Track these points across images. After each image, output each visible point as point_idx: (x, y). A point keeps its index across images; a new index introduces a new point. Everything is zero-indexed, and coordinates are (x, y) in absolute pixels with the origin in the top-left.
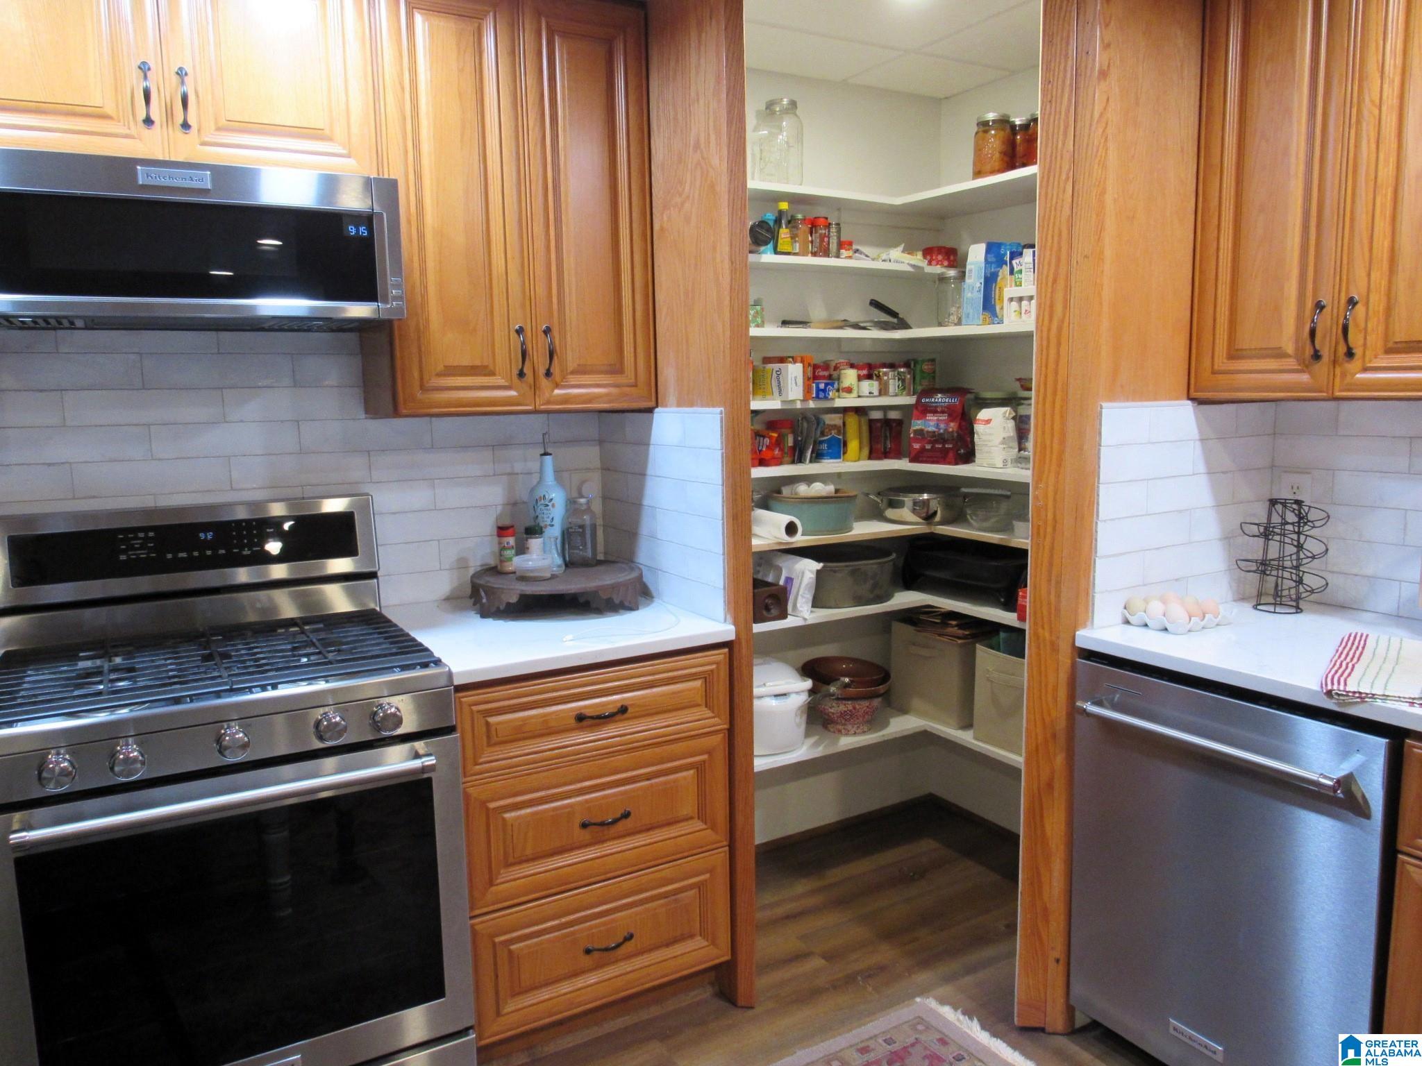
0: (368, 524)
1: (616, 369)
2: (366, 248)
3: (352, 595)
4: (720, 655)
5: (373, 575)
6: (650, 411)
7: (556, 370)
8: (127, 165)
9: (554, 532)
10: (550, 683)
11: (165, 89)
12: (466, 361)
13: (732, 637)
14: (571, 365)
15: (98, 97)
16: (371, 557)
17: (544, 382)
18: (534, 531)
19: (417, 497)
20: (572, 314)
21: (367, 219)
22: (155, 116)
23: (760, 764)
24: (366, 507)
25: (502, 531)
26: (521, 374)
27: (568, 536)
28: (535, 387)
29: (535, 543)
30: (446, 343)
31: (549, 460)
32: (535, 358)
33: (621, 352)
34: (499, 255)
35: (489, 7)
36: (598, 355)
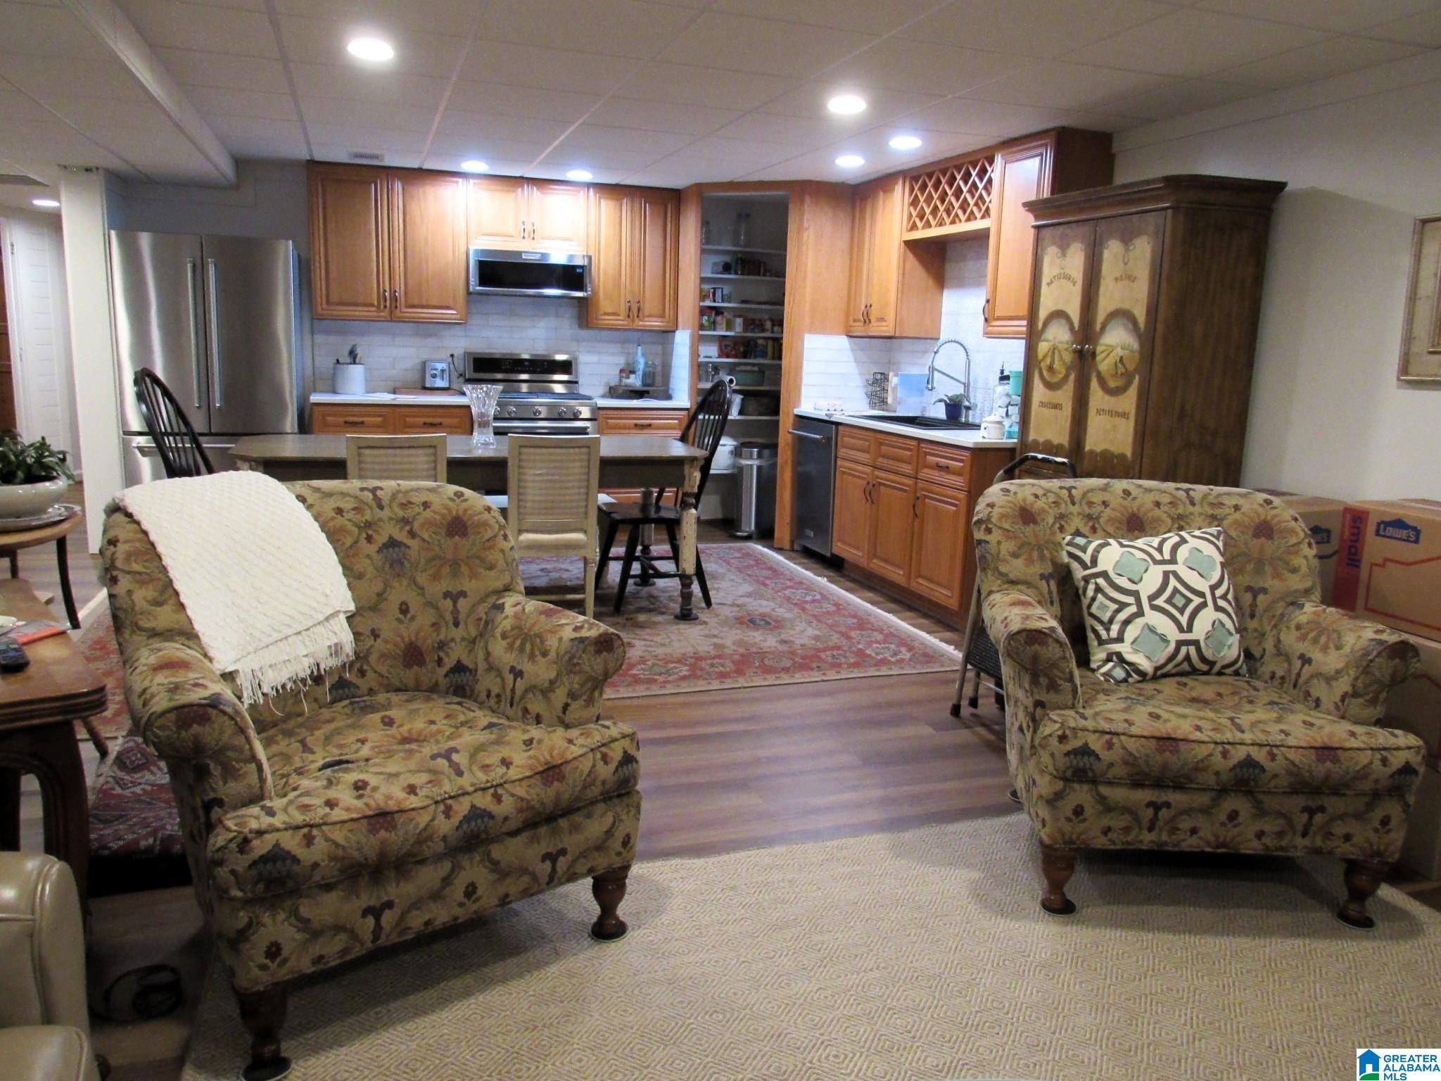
0: (576, 364)
1: (662, 316)
2: (581, 276)
3: (567, 388)
5: (576, 382)
6: (674, 332)
7: (640, 315)
8: (519, 253)
9: (640, 373)
11: (529, 228)
12: (610, 311)
14: (647, 314)
15: (511, 231)
16: (577, 377)
17: (636, 319)
18: (633, 372)
19: (594, 358)
20: (647, 296)
21: (582, 267)
22: (526, 235)
23: (712, 472)
24: (576, 359)
25: (621, 371)
26: (629, 316)
27: (644, 375)
28: (633, 321)
29: (632, 376)
30: (605, 305)
31: (640, 348)
32: (634, 310)
33: (664, 310)
34: (623, 277)
35: (625, 195)
36: (656, 311)
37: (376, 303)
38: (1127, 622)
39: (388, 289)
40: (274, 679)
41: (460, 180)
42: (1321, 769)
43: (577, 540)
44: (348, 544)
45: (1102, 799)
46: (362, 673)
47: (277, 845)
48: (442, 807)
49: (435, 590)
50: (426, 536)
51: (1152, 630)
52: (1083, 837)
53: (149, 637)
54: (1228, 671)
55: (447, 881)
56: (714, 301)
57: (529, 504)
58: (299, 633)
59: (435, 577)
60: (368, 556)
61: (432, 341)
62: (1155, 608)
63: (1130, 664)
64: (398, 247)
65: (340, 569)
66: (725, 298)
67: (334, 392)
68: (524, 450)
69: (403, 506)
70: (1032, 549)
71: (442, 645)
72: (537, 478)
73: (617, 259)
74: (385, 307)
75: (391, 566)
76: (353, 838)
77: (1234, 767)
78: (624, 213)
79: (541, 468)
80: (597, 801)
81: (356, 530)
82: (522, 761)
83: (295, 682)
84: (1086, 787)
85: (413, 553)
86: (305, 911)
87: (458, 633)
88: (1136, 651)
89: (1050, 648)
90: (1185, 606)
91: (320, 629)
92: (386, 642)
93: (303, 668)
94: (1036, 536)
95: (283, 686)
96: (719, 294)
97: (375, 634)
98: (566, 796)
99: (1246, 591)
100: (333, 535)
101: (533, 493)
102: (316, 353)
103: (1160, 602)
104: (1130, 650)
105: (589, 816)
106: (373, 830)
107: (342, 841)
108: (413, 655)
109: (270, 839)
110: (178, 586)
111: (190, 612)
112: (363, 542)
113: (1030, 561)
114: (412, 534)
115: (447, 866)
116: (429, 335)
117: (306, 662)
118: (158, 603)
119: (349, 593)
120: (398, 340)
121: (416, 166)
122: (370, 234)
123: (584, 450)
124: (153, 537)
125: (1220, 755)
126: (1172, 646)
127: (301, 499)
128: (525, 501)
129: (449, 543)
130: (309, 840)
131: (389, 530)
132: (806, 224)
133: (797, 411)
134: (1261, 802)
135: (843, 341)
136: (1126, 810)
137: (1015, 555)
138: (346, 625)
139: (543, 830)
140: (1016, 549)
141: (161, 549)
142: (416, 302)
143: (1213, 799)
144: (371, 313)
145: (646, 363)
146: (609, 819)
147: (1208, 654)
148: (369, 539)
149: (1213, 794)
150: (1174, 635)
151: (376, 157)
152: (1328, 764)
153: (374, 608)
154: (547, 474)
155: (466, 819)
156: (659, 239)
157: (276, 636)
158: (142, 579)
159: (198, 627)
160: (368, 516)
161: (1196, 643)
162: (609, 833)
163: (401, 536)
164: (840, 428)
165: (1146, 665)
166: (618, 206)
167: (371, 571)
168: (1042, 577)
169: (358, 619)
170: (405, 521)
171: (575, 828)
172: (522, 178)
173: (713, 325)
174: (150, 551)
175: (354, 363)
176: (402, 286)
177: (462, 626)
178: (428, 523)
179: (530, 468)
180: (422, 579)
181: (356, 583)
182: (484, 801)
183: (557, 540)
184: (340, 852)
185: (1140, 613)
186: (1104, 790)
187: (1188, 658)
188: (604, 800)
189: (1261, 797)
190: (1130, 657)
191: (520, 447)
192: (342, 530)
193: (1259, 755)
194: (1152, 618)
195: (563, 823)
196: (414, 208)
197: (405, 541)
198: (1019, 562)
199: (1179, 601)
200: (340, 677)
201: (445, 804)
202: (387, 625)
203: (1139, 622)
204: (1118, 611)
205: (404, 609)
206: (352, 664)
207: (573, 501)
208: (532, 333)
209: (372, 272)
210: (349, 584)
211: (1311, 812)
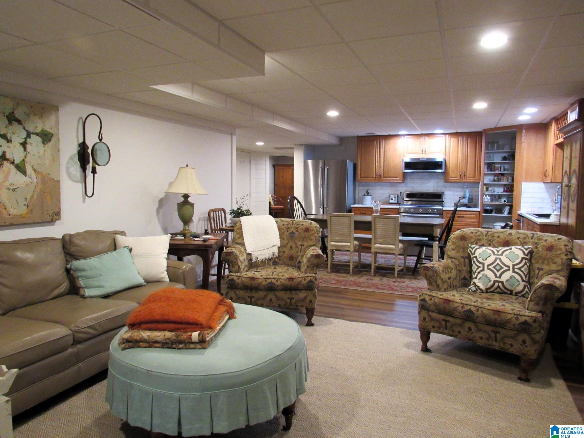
0: (443, 195)
1: (474, 177)
2: (441, 165)
4: (478, 213)
6: (479, 183)
7: (465, 177)
8: (419, 159)
9: (467, 198)
10: (463, 212)
11: (424, 150)
12: (453, 176)
13: (479, 210)
14: (468, 177)
15: (418, 151)
16: (443, 200)
17: (464, 179)
18: (464, 198)
19: (451, 193)
20: (468, 171)
21: (442, 162)
22: (423, 153)
24: (443, 193)
25: (460, 198)
26: (461, 178)
27: (469, 199)
28: (462, 179)
30: (451, 174)
31: (467, 189)
32: (463, 176)
33: (475, 175)
34: (459, 164)
35: (460, 136)
36: (472, 175)
37: (374, 177)
38: (479, 273)
39: (378, 172)
40: (260, 258)
41: (402, 137)
42: (493, 317)
43: (392, 248)
44: (282, 232)
45: (430, 316)
46: (280, 260)
47: (233, 278)
48: (265, 280)
49: (299, 243)
50: (300, 231)
51: (486, 276)
52: (428, 328)
53: (236, 244)
54: (519, 295)
55: (266, 296)
56: (501, 171)
57: (378, 235)
58: (267, 249)
59: (299, 241)
60: (286, 235)
61: (395, 188)
62: (488, 269)
63: (478, 286)
64: (382, 159)
65: (279, 237)
66: (506, 169)
67: (362, 204)
68: (376, 219)
69: (298, 225)
70: (461, 249)
71: (297, 257)
72: (380, 228)
73: (457, 159)
74: (377, 178)
75: (291, 237)
76: (246, 281)
77: (465, 311)
78: (459, 142)
79: (381, 225)
80: (302, 290)
81: (285, 229)
82: (287, 276)
83: (265, 259)
84: (426, 311)
85: (296, 236)
86: (237, 292)
87: (300, 254)
88: (479, 282)
89: (430, 272)
90: (500, 270)
91: (271, 248)
92: (286, 254)
93: (267, 257)
94: (464, 245)
95: (263, 260)
96: (502, 168)
97: (284, 252)
98: (293, 285)
99: (537, 269)
100: (280, 229)
101: (379, 232)
102: (360, 192)
103: (491, 267)
104: (478, 281)
105: (300, 292)
106: (250, 280)
107: (244, 280)
108: (291, 258)
109: (232, 276)
110: (244, 235)
111: (245, 241)
112: (286, 232)
113: (458, 252)
114: (297, 231)
115: (265, 293)
116: (393, 186)
117: (268, 255)
118: (239, 238)
119: (280, 242)
120: (384, 188)
121: (388, 134)
122: (374, 156)
123: (394, 220)
124: (242, 226)
125: (461, 307)
126: (492, 282)
127: (277, 222)
128: (377, 234)
129: (304, 234)
130: (238, 279)
131: (293, 230)
132: (523, 140)
133: (519, 212)
134: (477, 326)
135: (542, 185)
136: (437, 321)
137: (453, 250)
138: (277, 249)
139: (288, 292)
140: (454, 247)
141: (243, 228)
142: (387, 176)
143: (462, 322)
144: (372, 179)
145: (469, 195)
146: (305, 294)
147: (508, 287)
148: (288, 231)
149: (462, 320)
150: (493, 278)
151: (373, 133)
152: (496, 316)
153: (285, 246)
154: (383, 227)
155: (269, 283)
156: (473, 150)
157: (263, 249)
158: (238, 233)
159: (245, 244)
160: (289, 226)
161: (502, 282)
162: (305, 297)
163: (294, 231)
164: (524, 218)
165: (482, 286)
166: (457, 141)
167: (286, 238)
168: (462, 257)
169: (281, 248)
170: (297, 228)
171: (296, 294)
172: (422, 134)
173: (499, 180)
174: (241, 228)
175: (368, 195)
176: (383, 171)
177: (301, 253)
178: (302, 229)
179: (378, 224)
180: (296, 241)
181: (282, 240)
182: (273, 281)
183: (386, 247)
184: (243, 282)
185: (483, 270)
186: (431, 313)
187: (498, 287)
188: (305, 290)
189: (478, 324)
190: (477, 284)
191: (375, 218)
192: (282, 229)
193: (473, 309)
194: (487, 272)
195: (294, 292)
196: (387, 147)
197: (295, 232)
198: (454, 252)
199: (498, 268)
200: (275, 260)
201: (266, 279)
202: (287, 250)
203: (482, 273)
204: (477, 269)
205: (291, 247)
206: (278, 258)
207: (391, 235)
208: (428, 185)
209: (374, 168)
210: (280, 240)
211: (496, 333)
